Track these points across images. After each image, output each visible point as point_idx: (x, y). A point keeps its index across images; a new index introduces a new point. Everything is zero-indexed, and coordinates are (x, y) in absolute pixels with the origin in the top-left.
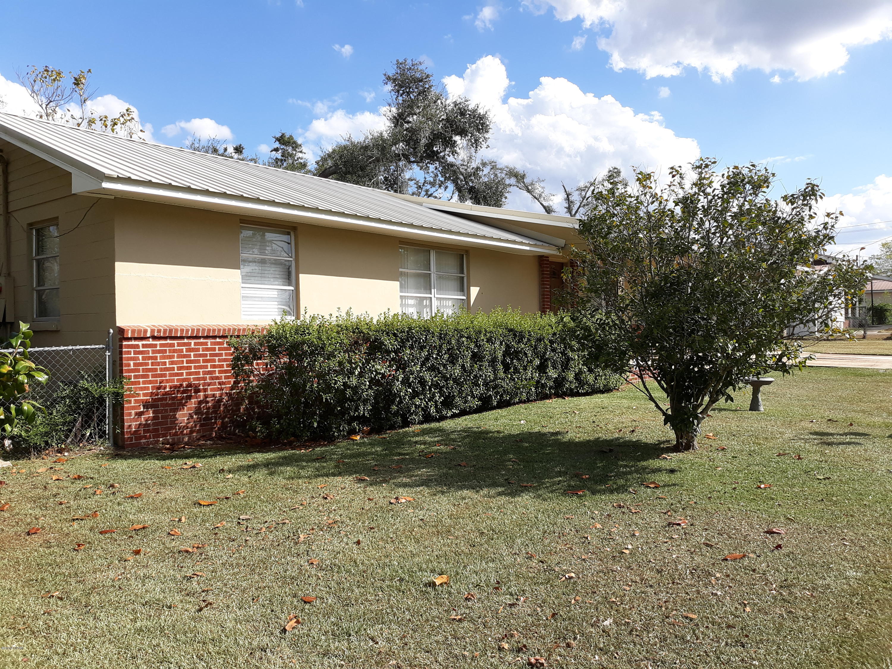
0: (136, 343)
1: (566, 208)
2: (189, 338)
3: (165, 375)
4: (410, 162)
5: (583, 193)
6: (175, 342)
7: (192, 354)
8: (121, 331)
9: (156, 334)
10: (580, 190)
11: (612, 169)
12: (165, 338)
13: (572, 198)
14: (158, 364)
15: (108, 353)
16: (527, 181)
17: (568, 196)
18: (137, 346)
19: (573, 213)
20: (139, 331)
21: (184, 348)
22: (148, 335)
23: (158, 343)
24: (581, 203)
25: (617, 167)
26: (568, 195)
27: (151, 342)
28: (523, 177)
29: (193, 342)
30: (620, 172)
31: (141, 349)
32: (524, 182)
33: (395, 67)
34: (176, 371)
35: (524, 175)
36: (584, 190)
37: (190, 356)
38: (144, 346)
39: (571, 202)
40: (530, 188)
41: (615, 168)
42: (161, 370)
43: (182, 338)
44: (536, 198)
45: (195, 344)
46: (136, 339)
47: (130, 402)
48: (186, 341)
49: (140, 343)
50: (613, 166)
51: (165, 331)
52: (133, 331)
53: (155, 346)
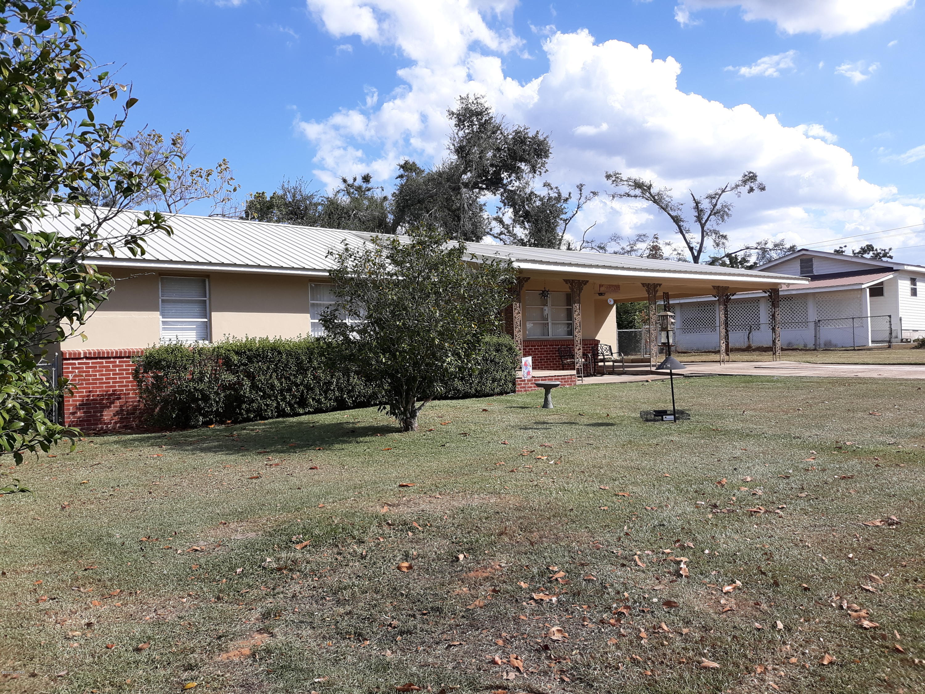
0: (74, 361)
1: (696, 216)
2: (114, 358)
3: (96, 383)
4: (481, 189)
5: (714, 201)
6: (104, 361)
7: (117, 369)
8: (62, 353)
9: (88, 356)
10: (711, 197)
11: (747, 174)
12: (96, 358)
13: (701, 206)
14: (90, 376)
15: (54, 369)
16: (654, 191)
17: (697, 205)
18: (75, 364)
19: (703, 222)
20: (75, 354)
21: (111, 365)
22: (82, 356)
23: (90, 361)
24: (712, 211)
25: (753, 171)
26: (697, 203)
27: (85, 361)
28: (650, 187)
29: (118, 360)
30: (756, 176)
31: (77, 366)
32: (650, 193)
33: (459, 102)
34: (104, 380)
35: (651, 185)
36: (714, 198)
37: (115, 370)
38: (79, 364)
39: (701, 210)
40: (656, 197)
41: (750, 173)
42: (93, 379)
43: (110, 358)
44: (663, 209)
45: (120, 362)
46: (73, 359)
47: (69, 401)
48: (112, 360)
49: (76, 362)
50: (749, 170)
51: (95, 353)
52: (70, 354)
53: (89, 363)
